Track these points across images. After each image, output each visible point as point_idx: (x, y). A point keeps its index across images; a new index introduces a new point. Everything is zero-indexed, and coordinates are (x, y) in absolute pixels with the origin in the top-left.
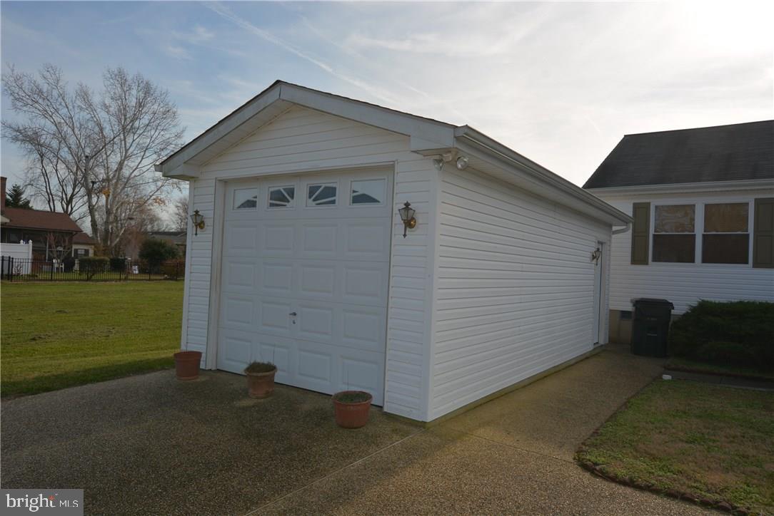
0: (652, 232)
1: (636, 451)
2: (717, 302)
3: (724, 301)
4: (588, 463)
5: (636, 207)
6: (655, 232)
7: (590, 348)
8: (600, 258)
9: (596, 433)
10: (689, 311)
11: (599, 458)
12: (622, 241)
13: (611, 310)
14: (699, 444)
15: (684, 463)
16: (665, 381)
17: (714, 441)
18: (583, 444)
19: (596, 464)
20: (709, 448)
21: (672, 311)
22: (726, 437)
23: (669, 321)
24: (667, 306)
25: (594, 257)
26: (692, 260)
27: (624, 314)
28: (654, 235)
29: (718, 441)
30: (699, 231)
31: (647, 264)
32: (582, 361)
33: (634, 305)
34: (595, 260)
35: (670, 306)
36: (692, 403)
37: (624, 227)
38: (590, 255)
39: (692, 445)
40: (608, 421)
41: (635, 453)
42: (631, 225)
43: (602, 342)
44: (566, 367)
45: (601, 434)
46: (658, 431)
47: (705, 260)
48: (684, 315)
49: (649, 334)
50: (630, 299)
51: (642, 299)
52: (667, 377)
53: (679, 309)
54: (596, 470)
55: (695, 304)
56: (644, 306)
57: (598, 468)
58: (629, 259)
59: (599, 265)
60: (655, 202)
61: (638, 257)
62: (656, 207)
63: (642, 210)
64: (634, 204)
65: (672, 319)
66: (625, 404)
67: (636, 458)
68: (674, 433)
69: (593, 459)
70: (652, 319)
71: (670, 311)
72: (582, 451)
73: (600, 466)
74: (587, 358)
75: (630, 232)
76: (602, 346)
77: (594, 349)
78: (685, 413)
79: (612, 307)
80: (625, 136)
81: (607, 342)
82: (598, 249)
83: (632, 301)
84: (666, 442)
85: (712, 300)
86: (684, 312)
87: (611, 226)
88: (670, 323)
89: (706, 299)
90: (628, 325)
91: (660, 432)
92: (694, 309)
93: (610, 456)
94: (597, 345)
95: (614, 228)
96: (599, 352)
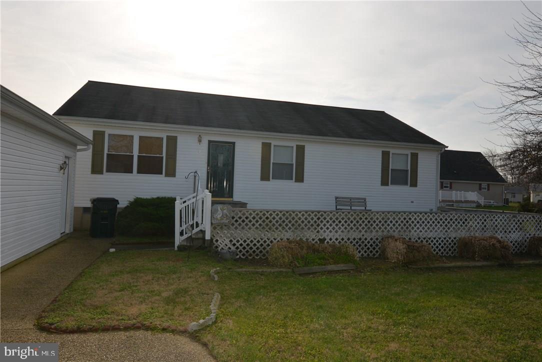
0: (106, 151)
1: (84, 306)
2: (145, 198)
3: (149, 197)
4: (46, 325)
5: (95, 133)
6: (108, 152)
7: (59, 236)
8: (67, 169)
9: (55, 300)
10: (129, 205)
11: (54, 319)
12: (84, 157)
13: (75, 207)
14: (127, 290)
15: (116, 306)
16: (111, 253)
17: (136, 286)
18: (43, 311)
19: (51, 324)
20: (133, 291)
21: (118, 205)
22: (143, 282)
23: (116, 212)
24: (115, 202)
25: (61, 168)
26: (132, 172)
27: (86, 209)
28: (107, 154)
29: (138, 286)
30: (136, 153)
31: (102, 174)
32: (51, 247)
33: (92, 203)
34: (62, 170)
35: (117, 202)
36: (126, 265)
37: (86, 147)
38: (58, 166)
39: (122, 292)
40: (66, 289)
41: (83, 308)
42: (91, 146)
43: (67, 231)
44: (36, 255)
45: (59, 301)
46: (101, 288)
47: (139, 172)
48: (126, 208)
49: (102, 222)
50: (89, 199)
51: (98, 198)
52: (112, 250)
53: (123, 204)
54: (51, 328)
55: (132, 200)
56: (99, 203)
57: (53, 327)
58: (90, 170)
59: (66, 174)
60: (108, 131)
61: (96, 169)
62: (109, 135)
63: (99, 136)
64: (94, 131)
65: (118, 211)
66: (80, 274)
67: (83, 311)
68: (112, 287)
69: (50, 321)
70: (105, 212)
71: (117, 205)
72: (42, 317)
73: (55, 325)
74: (55, 245)
75: (91, 150)
76: (68, 234)
77: (62, 237)
78: (121, 272)
79: (76, 205)
80: (89, 81)
81: (72, 230)
82: (65, 162)
83: (91, 200)
84: (106, 294)
85: (142, 197)
86: (126, 205)
87: (75, 145)
88: (117, 214)
89: (139, 197)
90: (88, 217)
91: (103, 289)
92: (131, 204)
93: (64, 315)
94: (63, 235)
95: (79, 147)
96: (65, 239)
